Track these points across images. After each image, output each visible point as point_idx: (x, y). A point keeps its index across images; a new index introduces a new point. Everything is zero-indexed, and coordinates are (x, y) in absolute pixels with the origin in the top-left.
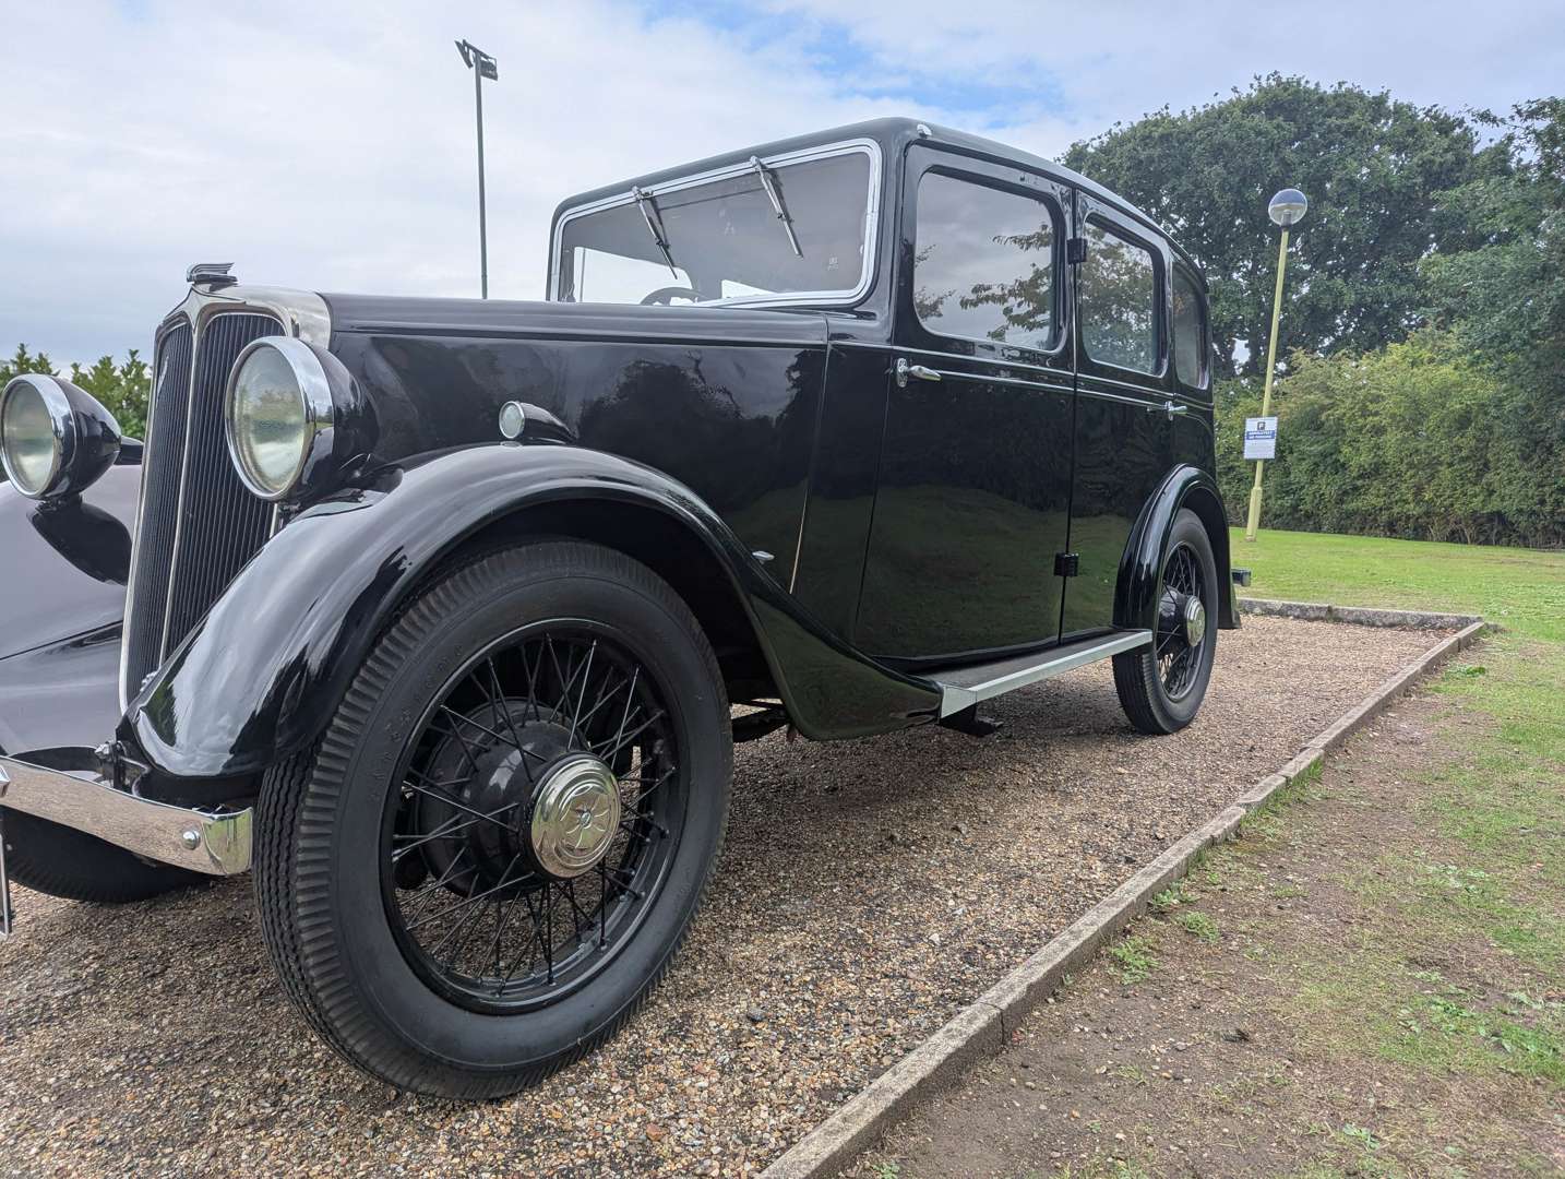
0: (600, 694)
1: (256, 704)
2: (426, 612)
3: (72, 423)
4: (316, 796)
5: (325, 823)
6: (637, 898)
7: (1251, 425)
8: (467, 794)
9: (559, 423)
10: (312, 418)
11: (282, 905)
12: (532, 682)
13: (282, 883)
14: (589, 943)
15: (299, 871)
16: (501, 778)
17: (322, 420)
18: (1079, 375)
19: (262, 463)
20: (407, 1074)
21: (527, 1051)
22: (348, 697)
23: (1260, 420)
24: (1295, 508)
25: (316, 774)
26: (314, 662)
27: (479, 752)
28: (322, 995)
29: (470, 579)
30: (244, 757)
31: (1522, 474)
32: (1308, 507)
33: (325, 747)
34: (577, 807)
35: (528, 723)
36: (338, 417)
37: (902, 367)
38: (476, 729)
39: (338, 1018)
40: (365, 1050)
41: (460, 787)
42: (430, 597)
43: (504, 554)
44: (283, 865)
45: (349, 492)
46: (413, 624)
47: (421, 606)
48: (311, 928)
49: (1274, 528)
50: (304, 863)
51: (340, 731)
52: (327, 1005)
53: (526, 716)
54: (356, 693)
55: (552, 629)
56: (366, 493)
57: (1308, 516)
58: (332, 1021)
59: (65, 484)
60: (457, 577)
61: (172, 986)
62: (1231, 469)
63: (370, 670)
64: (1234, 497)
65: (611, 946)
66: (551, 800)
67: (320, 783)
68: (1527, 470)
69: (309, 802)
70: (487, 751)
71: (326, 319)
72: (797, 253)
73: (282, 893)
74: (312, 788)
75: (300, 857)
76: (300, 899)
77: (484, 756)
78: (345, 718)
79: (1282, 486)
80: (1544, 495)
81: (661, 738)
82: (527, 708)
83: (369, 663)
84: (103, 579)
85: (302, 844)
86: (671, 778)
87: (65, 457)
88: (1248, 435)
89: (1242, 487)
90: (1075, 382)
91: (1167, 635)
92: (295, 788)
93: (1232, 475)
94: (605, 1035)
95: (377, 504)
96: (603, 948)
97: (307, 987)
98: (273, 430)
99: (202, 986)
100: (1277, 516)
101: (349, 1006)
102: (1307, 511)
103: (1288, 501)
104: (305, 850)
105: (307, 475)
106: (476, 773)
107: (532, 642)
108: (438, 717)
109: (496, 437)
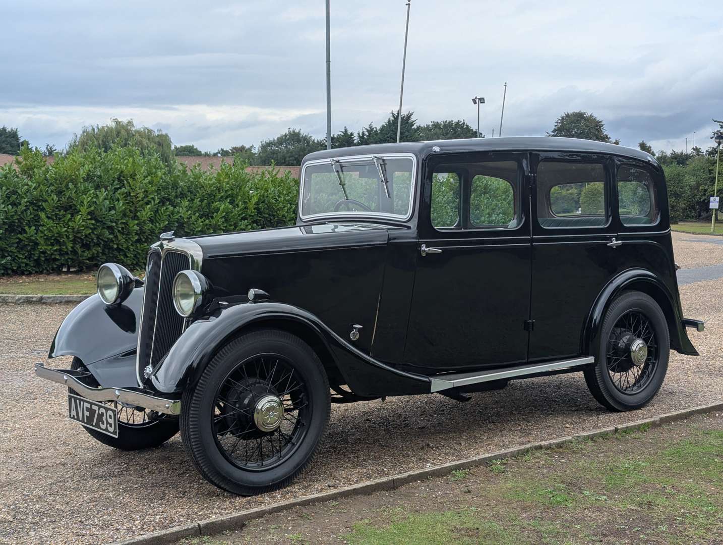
0: (281, 377)
1: (181, 376)
2: (224, 352)
3: (122, 280)
4: (195, 400)
5: (197, 407)
6: (293, 444)
8: (237, 405)
9: (267, 294)
10: (196, 294)
11: (187, 428)
12: (258, 372)
13: (186, 422)
14: (277, 457)
15: (191, 419)
16: (246, 401)
17: (198, 294)
18: (534, 237)
19: (183, 306)
20: (218, 480)
21: (253, 483)
22: (203, 374)
25: (195, 394)
26: (195, 365)
27: (241, 392)
28: (196, 453)
29: (237, 343)
30: (179, 388)
33: (197, 388)
34: (268, 410)
35: (256, 385)
36: (203, 293)
37: (424, 248)
38: (240, 386)
39: (200, 460)
40: (207, 471)
41: (235, 403)
42: (225, 347)
43: (248, 335)
44: (187, 418)
45: (206, 317)
46: (221, 355)
47: (223, 350)
48: (193, 435)
50: (192, 417)
51: (201, 383)
52: (197, 456)
53: (256, 383)
54: (205, 373)
55: (264, 356)
56: (211, 317)
58: (198, 461)
59: (119, 301)
60: (233, 342)
61: (151, 472)
63: (209, 368)
65: (283, 458)
66: (260, 407)
67: (196, 397)
69: (193, 402)
70: (243, 392)
71: (202, 253)
72: (388, 197)
73: (187, 425)
74: (194, 398)
75: (191, 416)
76: (191, 427)
77: (242, 394)
78: (202, 380)
81: (303, 392)
82: (256, 381)
83: (209, 366)
84: (127, 332)
85: (191, 412)
86: (306, 406)
87: (119, 291)
90: (532, 241)
91: (619, 359)
92: (190, 398)
94: (280, 486)
95: (213, 321)
96: (281, 458)
97: (192, 451)
98: (185, 296)
99: (160, 472)
101: (202, 458)
104: (192, 414)
105: (194, 311)
106: (240, 400)
107: (258, 360)
108: (228, 381)
109: (246, 300)
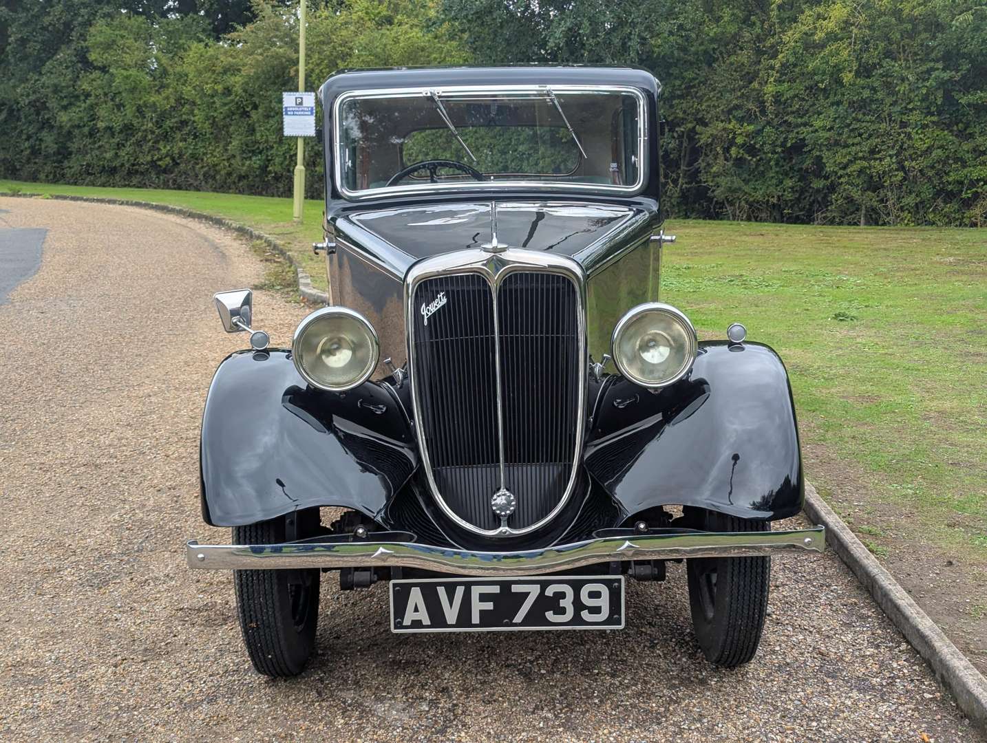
7: (289, 99)
23: (297, 94)
24: (264, 169)
31: (487, 141)
32: (278, 168)
49: (241, 192)
57: (277, 178)
62: (184, 123)
64: (193, 156)
68: (492, 138)
79: (247, 145)
80: (507, 162)
88: (286, 111)
89: (200, 144)
93: (186, 130)
100: (241, 178)
102: (276, 173)
103: (256, 161)
